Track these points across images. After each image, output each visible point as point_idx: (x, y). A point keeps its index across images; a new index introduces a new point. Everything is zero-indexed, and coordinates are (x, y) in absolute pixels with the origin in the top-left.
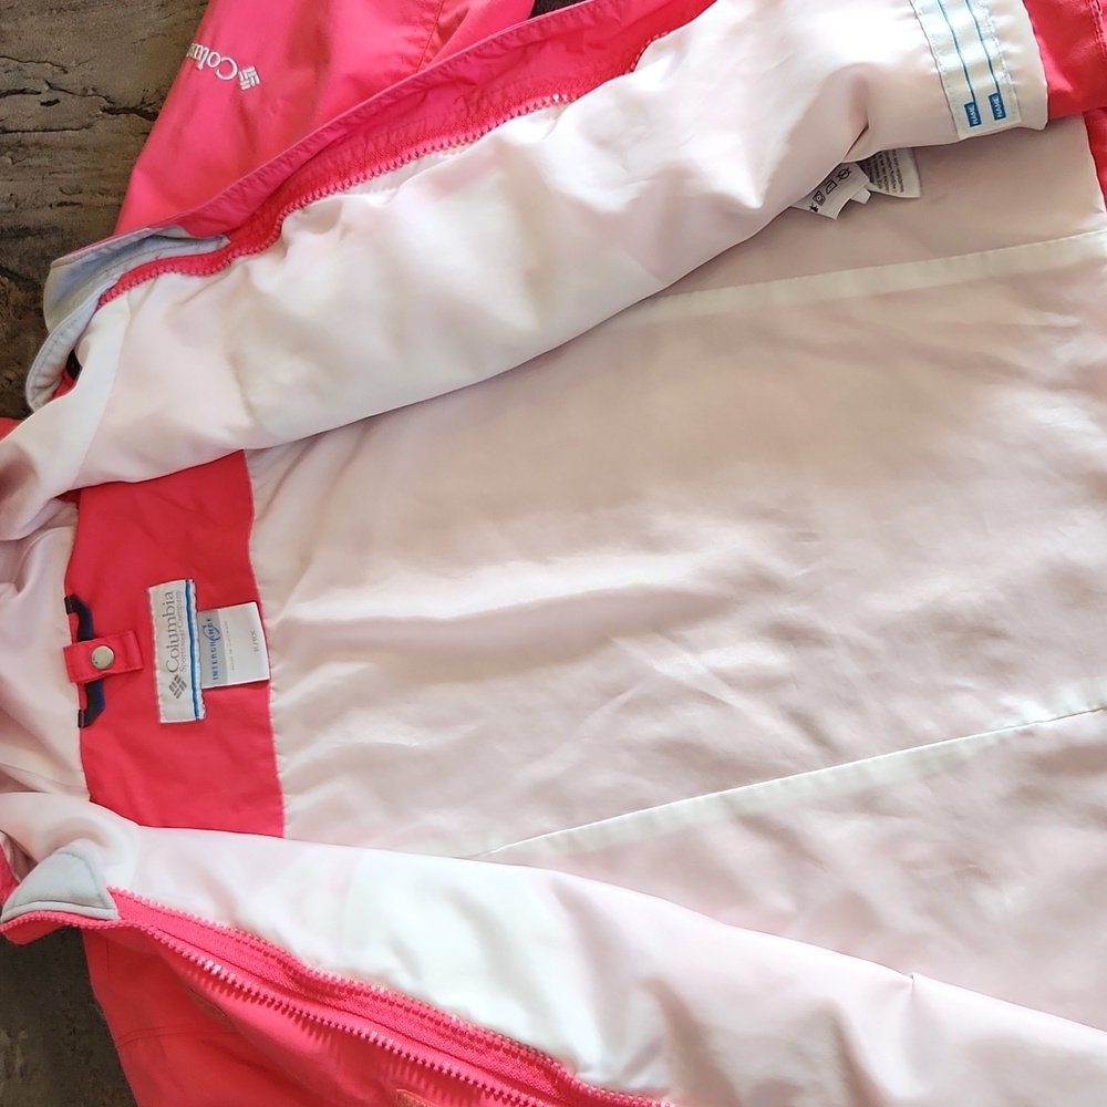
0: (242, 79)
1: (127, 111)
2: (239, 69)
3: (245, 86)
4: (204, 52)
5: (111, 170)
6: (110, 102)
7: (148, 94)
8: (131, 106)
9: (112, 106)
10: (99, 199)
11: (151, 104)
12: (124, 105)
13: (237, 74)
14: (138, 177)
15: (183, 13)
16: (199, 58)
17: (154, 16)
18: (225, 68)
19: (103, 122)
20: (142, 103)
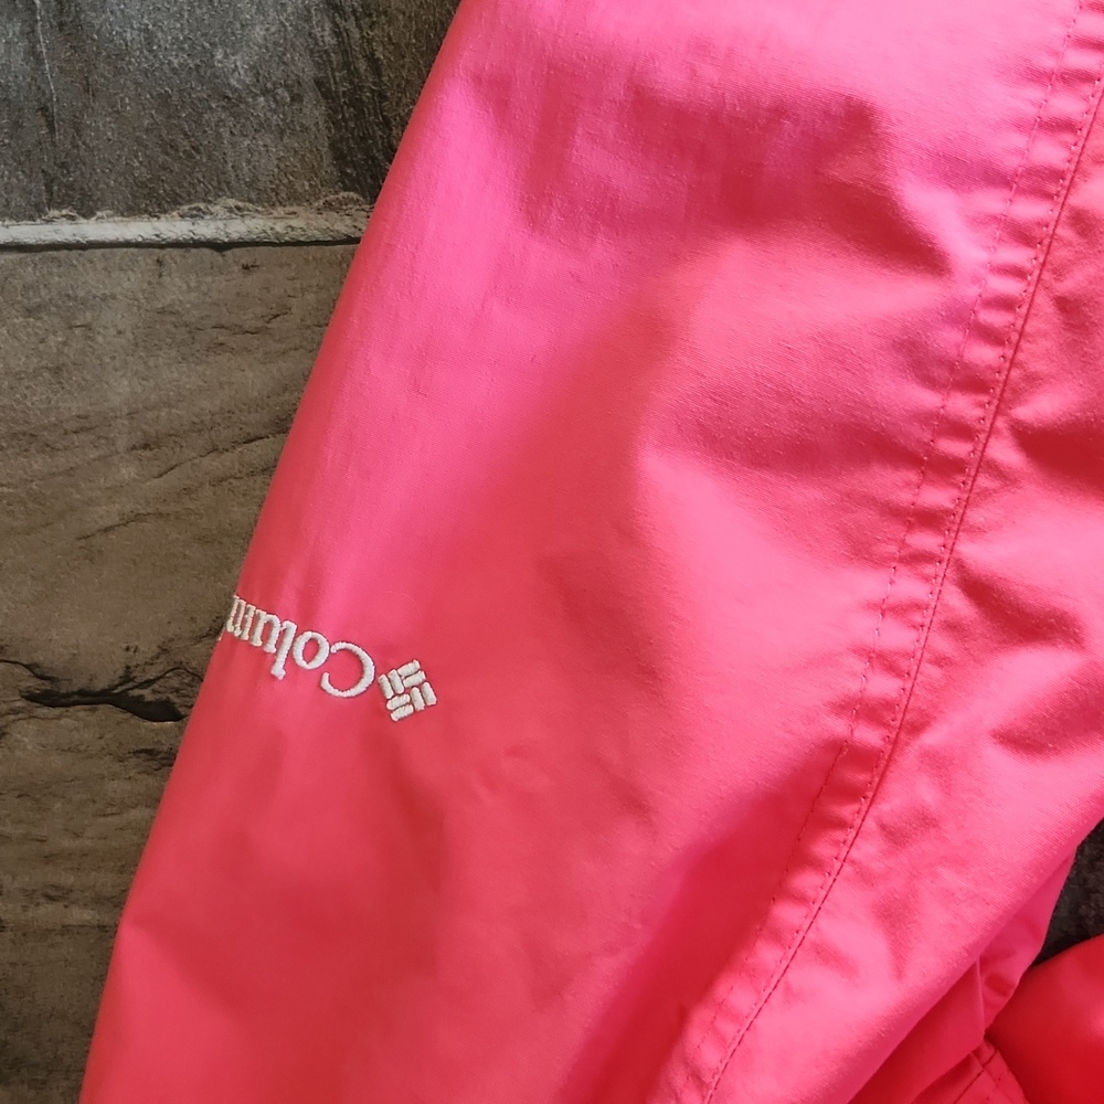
0: (389, 693)
1: (91, 698)
2: (383, 668)
3: (399, 709)
4: (283, 634)
5: (67, 843)
6: (42, 677)
7: (140, 659)
8: (101, 684)
9: (47, 686)
10: (46, 913)
11: (149, 683)
12: (79, 683)
13: (376, 685)
14: (135, 948)
15: (206, 461)
16: (271, 648)
17: (127, 472)
18: (346, 667)
19: (32, 727)
20: (127, 678)
